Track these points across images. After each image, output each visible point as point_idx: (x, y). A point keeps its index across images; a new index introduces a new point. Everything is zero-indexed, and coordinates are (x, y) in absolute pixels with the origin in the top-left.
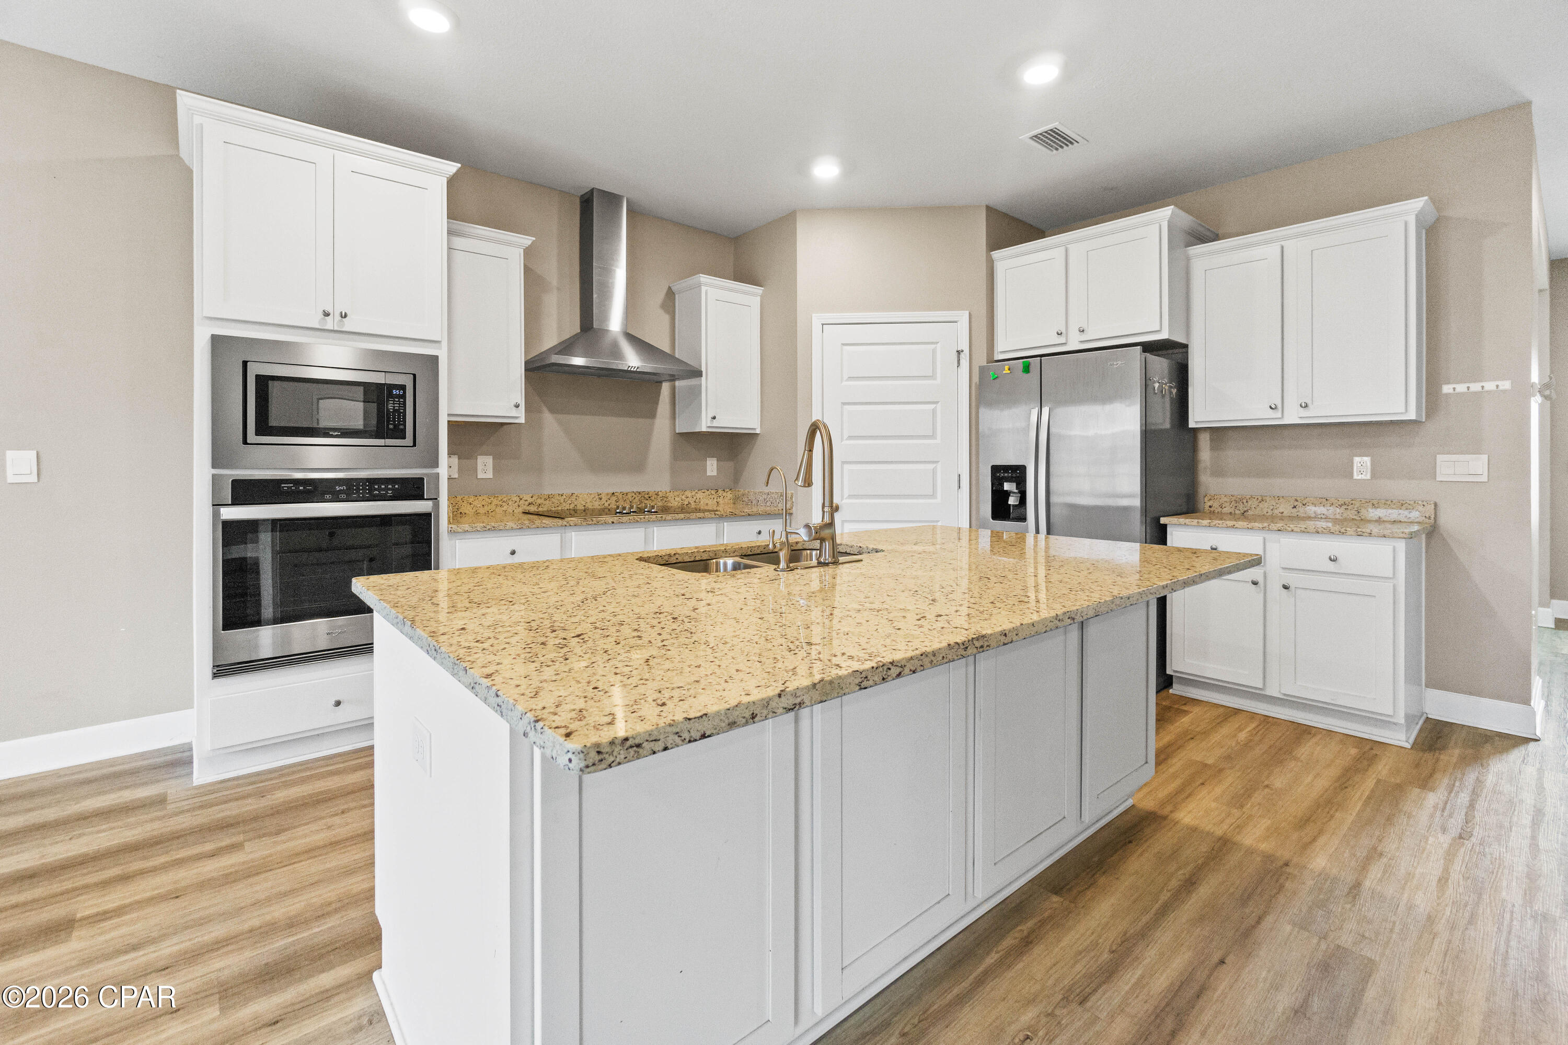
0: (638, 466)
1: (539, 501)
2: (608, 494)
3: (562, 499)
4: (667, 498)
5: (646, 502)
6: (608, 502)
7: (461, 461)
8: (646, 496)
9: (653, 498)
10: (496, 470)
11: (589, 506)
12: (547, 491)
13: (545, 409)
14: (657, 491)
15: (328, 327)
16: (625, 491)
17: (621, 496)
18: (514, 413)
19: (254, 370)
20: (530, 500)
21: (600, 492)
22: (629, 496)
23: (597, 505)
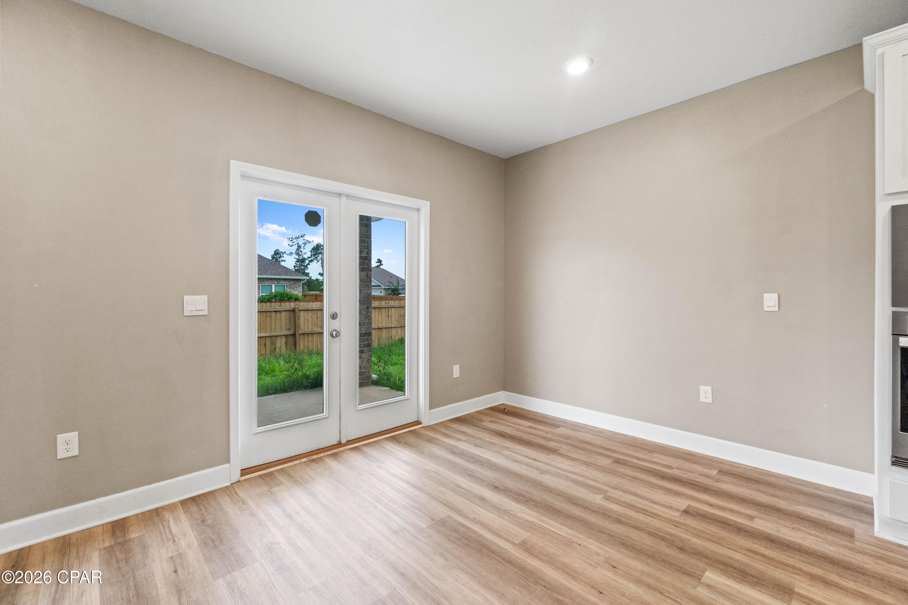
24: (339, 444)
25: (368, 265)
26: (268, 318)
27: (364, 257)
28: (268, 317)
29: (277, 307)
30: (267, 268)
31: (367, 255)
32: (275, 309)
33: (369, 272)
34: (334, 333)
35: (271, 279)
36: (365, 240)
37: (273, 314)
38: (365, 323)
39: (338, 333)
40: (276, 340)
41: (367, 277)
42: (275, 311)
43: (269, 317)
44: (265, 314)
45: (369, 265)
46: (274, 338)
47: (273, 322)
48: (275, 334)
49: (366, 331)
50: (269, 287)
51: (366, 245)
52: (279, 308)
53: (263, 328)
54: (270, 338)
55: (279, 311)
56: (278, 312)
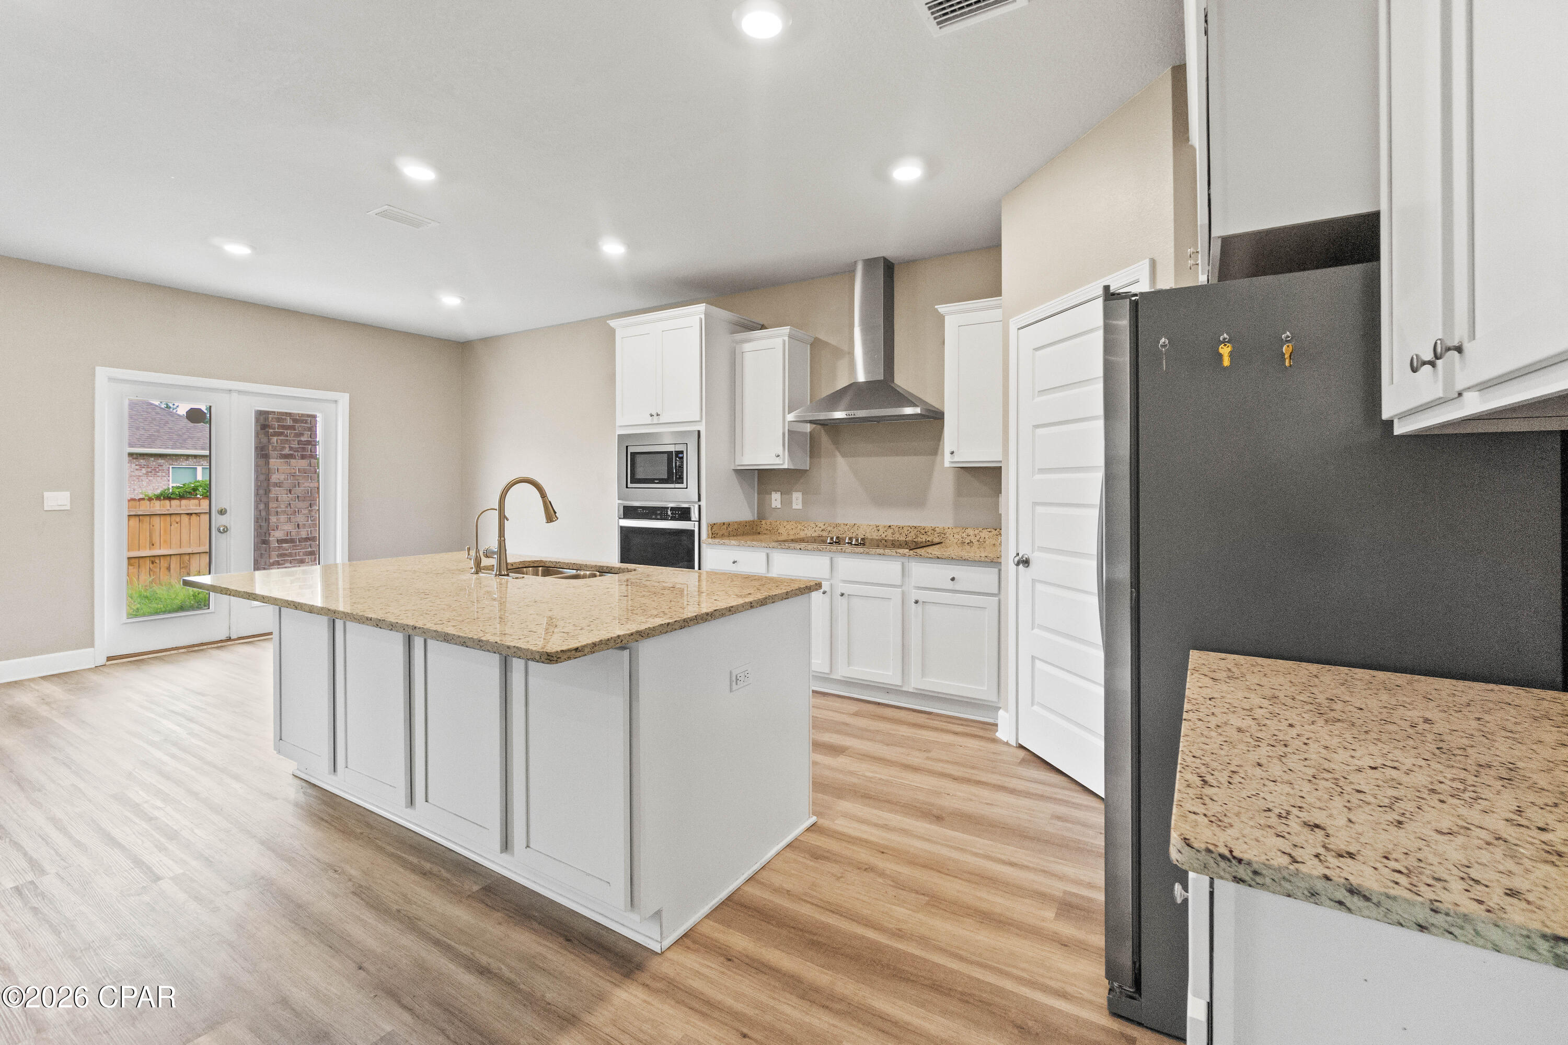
0: (918, 500)
1: (829, 529)
2: (885, 527)
3: (846, 528)
4: (945, 534)
5: (922, 536)
6: (885, 534)
7: (784, 496)
8: (922, 531)
9: (929, 533)
10: (804, 502)
11: (868, 536)
12: (839, 521)
13: (838, 454)
14: (933, 526)
15: (654, 422)
16: (901, 524)
17: (896, 529)
18: (778, 461)
19: (631, 450)
20: (823, 527)
21: (878, 524)
22: (905, 529)
23: (875, 536)
24: (229, 639)
25: (311, 452)
26: (175, 526)
27: (305, 441)
28: (174, 523)
29: (192, 507)
30: (185, 436)
31: (310, 439)
32: (189, 510)
33: (313, 461)
34: (221, 529)
35: (195, 456)
36: (306, 420)
37: (185, 519)
38: (307, 525)
39: (227, 528)
40: (189, 561)
41: (310, 466)
42: (188, 514)
43: (177, 523)
44: (168, 518)
45: (313, 451)
46: (187, 557)
47: (185, 531)
48: (190, 551)
49: (308, 535)
50: (192, 470)
51: (309, 425)
52: (196, 509)
53: (165, 541)
54: (178, 557)
55: (195, 513)
56: (193, 515)
